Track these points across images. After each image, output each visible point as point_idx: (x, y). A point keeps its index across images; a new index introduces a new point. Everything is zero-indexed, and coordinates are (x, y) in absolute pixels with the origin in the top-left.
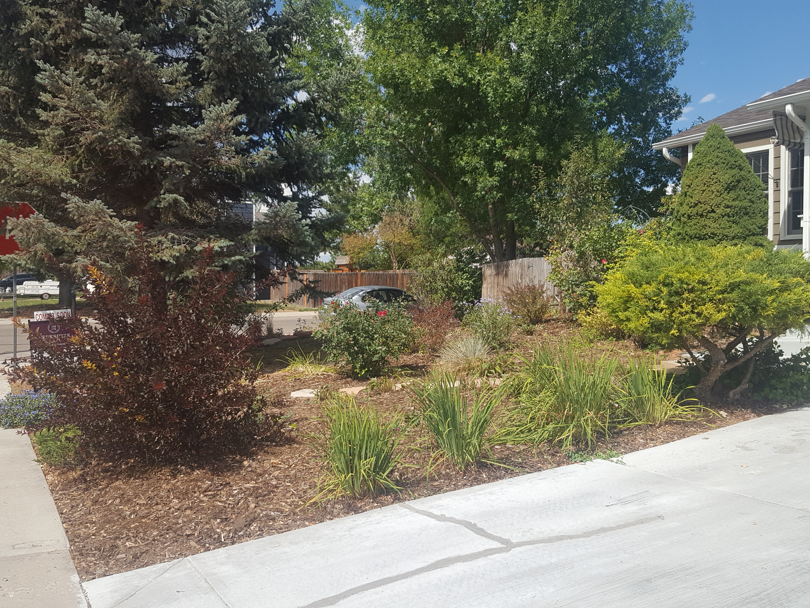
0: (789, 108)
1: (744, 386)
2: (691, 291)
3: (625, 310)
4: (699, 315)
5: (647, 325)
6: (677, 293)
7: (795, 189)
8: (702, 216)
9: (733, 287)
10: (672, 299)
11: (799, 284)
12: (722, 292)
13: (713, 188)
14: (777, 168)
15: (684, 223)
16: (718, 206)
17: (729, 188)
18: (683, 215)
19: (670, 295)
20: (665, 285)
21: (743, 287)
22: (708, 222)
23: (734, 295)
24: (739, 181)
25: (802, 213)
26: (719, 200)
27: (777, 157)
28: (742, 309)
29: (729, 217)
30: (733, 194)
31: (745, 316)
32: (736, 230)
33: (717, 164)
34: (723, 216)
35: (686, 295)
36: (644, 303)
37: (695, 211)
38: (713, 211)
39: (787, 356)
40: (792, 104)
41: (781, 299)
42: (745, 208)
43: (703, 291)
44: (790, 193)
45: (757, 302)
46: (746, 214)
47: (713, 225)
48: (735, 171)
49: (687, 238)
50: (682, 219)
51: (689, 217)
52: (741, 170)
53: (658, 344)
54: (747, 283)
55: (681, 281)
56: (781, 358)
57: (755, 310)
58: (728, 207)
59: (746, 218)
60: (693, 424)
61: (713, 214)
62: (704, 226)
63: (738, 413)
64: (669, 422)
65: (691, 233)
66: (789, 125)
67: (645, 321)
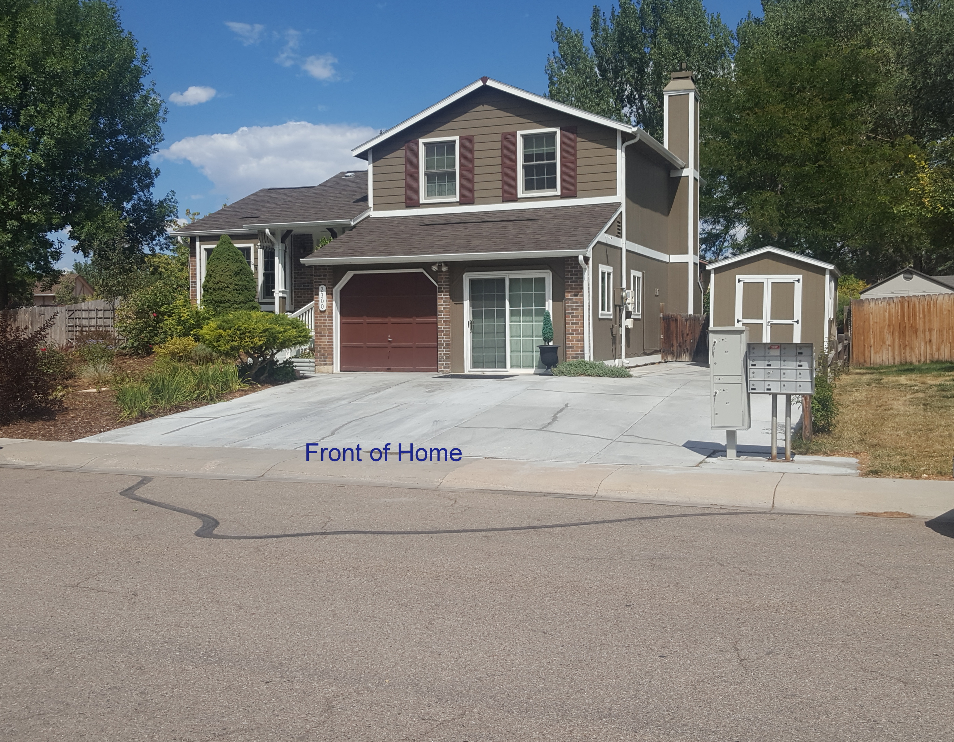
0: (267, 231)
1: (266, 375)
2: (249, 332)
3: (217, 342)
4: (252, 343)
5: (229, 348)
6: (243, 334)
7: (267, 272)
8: (222, 289)
9: (265, 331)
10: (242, 336)
11: (290, 329)
12: (261, 333)
13: (227, 273)
14: (256, 259)
15: (211, 293)
16: (231, 284)
17: (236, 274)
18: (210, 288)
19: (240, 334)
20: (238, 330)
21: (270, 330)
22: (225, 293)
23: (267, 334)
24: (241, 270)
25: (274, 289)
26: (231, 281)
27: (256, 252)
28: (269, 340)
29: (237, 290)
30: (238, 278)
31: (270, 343)
32: (241, 298)
33: (229, 259)
34: (234, 290)
35: (247, 334)
36: (228, 338)
37: (217, 287)
38: (228, 287)
39: (280, 362)
40: (269, 229)
41: (284, 335)
42: (246, 286)
43: (254, 332)
44: (264, 274)
45: (276, 336)
46: (246, 289)
47: (228, 295)
48: (238, 264)
49: (213, 302)
50: (210, 290)
51: (214, 289)
52: (242, 263)
53: (233, 356)
54: (271, 329)
55: (245, 328)
56: (278, 363)
57: (274, 340)
58: (236, 285)
59: (246, 291)
60: (248, 390)
61: (228, 289)
62: (224, 296)
63: (265, 385)
64: (239, 390)
65: (216, 299)
66: (266, 238)
67: (228, 346)
